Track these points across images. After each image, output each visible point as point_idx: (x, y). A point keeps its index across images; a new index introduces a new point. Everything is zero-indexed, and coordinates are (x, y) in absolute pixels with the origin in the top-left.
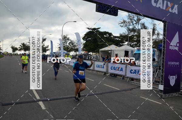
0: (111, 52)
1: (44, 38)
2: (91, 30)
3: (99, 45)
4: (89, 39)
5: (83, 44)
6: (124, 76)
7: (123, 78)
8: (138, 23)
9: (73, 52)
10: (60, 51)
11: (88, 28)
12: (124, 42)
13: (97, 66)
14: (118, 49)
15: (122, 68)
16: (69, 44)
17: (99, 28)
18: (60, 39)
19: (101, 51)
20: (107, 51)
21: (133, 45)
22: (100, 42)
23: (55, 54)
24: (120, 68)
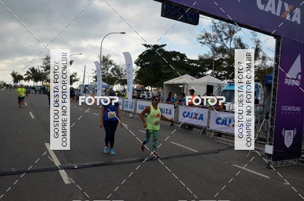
0: (184, 87)
2: (150, 49)
3: (163, 74)
4: (147, 64)
5: (136, 73)
6: (205, 129)
7: (204, 132)
8: (231, 37)
9: (119, 84)
10: (97, 83)
11: (145, 45)
12: (206, 71)
14: (195, 83)
15: (202, 115)
16: (112, 70)
17: (164, 46)
18: (96, 63)
19: (166, 84)
20: (176, 84)
21: (221, 75)
22: (165, 70)
24: (198, 114)
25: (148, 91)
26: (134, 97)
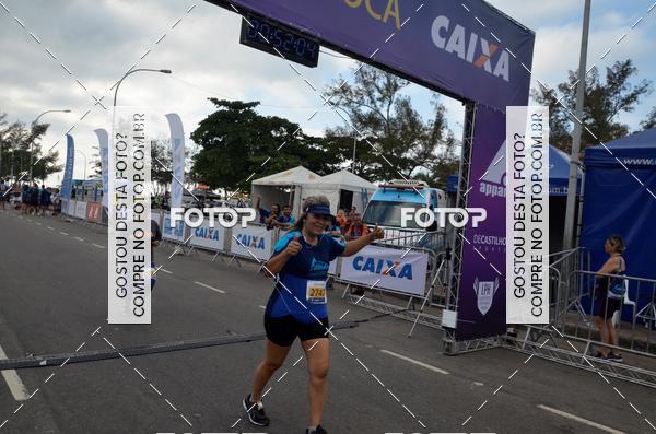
0: (293, 193)
1: (40, 123)
2: (226, 109)
3: (253, 164)
4: (217, 141)
5: (193, 158)
8: (390, 97)
11: (215, 101)
12: (339, 161)
13: (240, 240)
14: (318, 184)
17: (255, 104)
19: (256, 185)
20: (280, 186)
21: (368, 170)
22: (255, 155)
23: (80, 187)
25: (219, 198)
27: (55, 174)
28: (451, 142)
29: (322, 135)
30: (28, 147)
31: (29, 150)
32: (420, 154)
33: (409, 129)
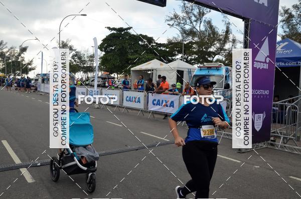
0: (152, 73)
1: (23, 46)
2: (115, 32)
3: (130, 59)
4: (111, 49)
5: (100, 59)
8: (201, 19)
9: (82, 72)
11: (109, 28)
12: (175, 55)
13: (128, 99)
14: (164, 68)
15: (172, 102)
16: (73, 57)
17: (130, 28)
19: (133, 71)
20: (145, 70)
21: (191, 59)
22: (131, 55)
23: (45, 77)
24: (168, 101)
25: (114, 78)
26: (99, 86)
27: (32, 71)
28: (234, 41)
29: (166, 42)
30: (18, 59)
31: (19, 60)
32: (218, 49)
33: (212, 36)
